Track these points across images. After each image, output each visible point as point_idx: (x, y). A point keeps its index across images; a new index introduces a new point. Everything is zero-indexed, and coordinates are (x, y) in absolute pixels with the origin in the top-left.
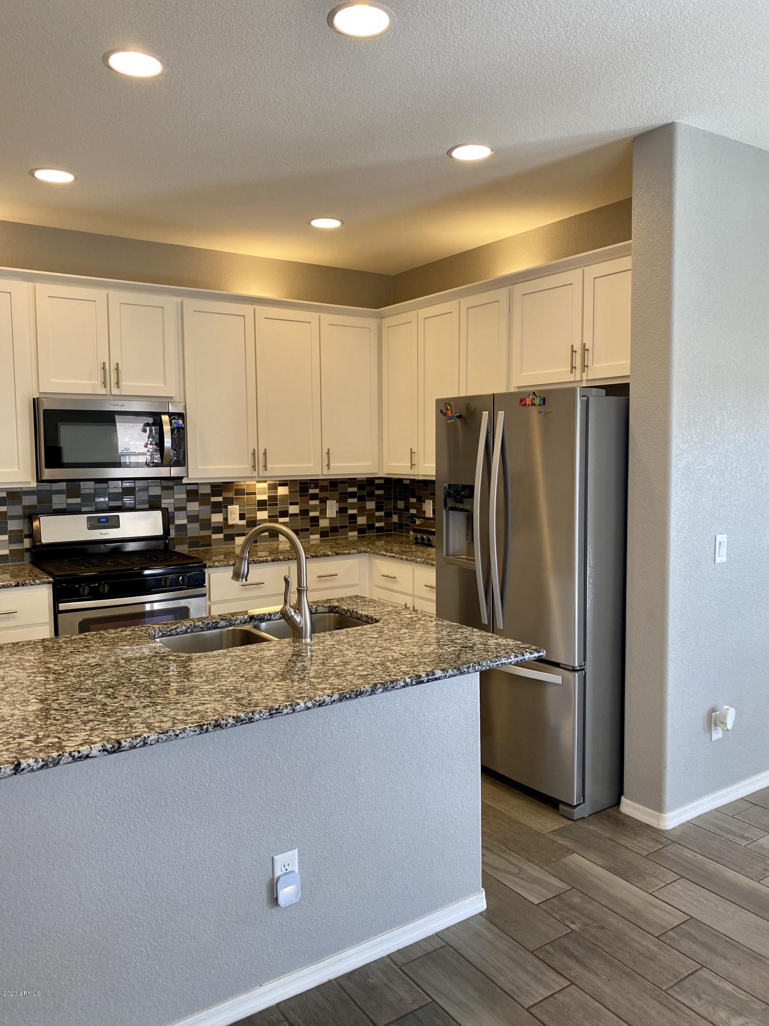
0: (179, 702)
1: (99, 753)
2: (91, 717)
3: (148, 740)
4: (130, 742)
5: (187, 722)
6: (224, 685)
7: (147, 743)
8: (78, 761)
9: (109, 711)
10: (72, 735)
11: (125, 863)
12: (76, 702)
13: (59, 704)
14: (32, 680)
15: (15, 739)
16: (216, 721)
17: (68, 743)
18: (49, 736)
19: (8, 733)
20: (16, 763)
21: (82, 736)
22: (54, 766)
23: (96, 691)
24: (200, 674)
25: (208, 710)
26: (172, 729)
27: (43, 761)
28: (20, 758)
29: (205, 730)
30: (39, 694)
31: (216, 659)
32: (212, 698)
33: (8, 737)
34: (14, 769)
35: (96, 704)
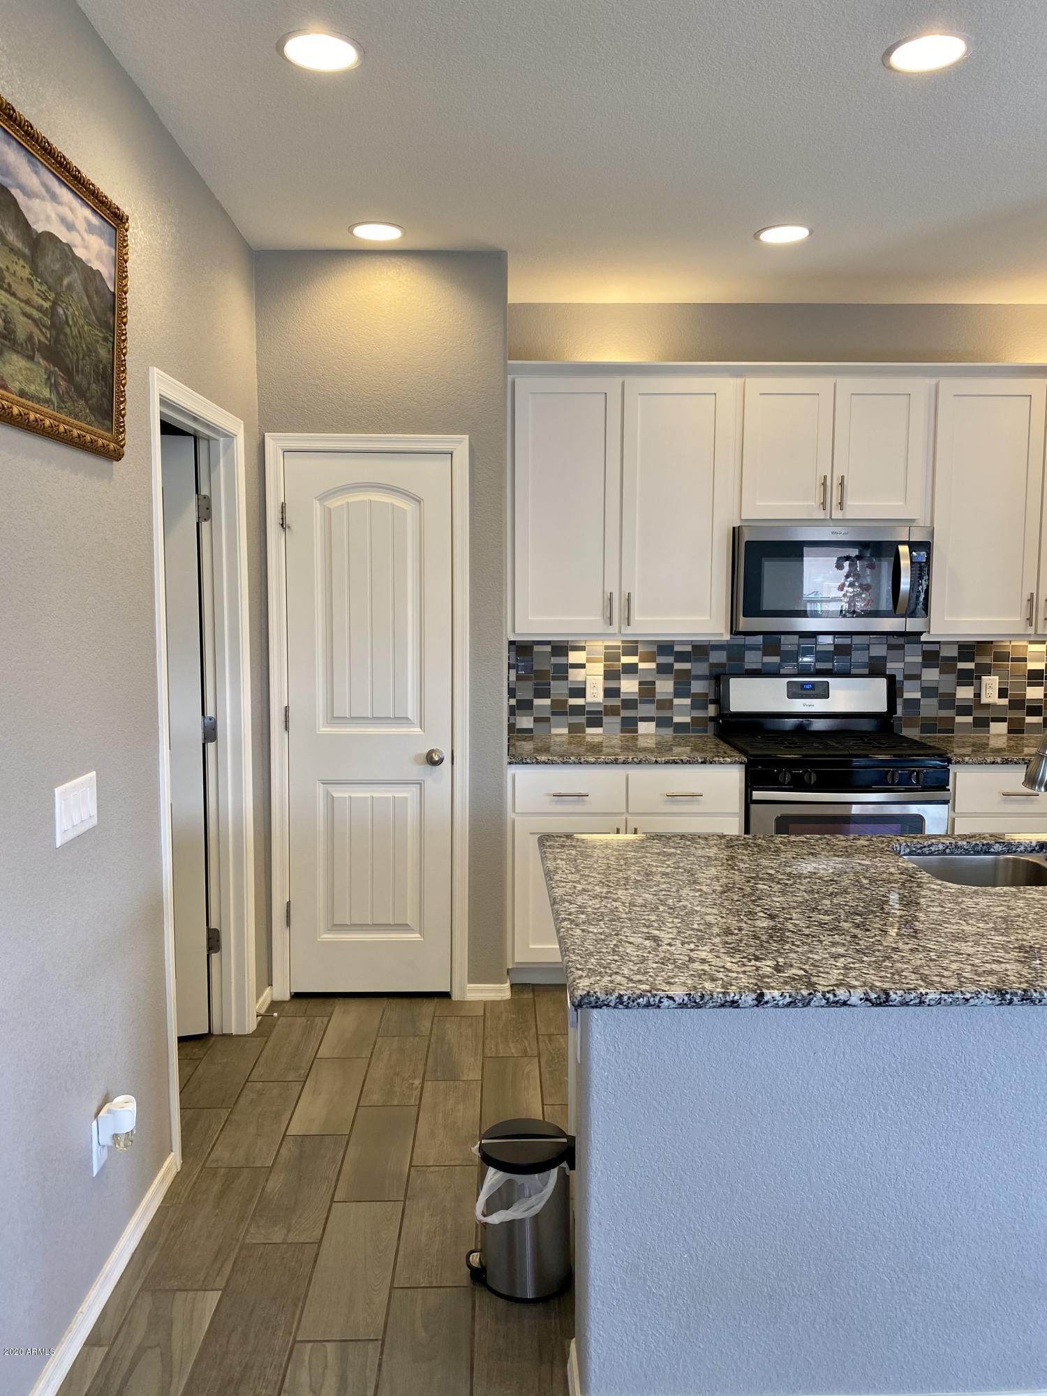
0: (962, 952)
1: (860, 1002)
2: (841, 950)
3: (926, 998)
4: (902, 996)
5: (981, 983)
6: (1025, 940)
7: (924, 1002)
8: (833, 1007)
9: (863, 947)
10: (821, 969)
12: (815, 925)
13: (795, 925)
14: (753, 886)
15: (750, 960)
16: (1025, 991)
17: (818, 980)
18: (791, 966)
19: (739, 951)
20: (758, 992)
21: (835, 975)
22: (804, 1006)
23: (840, 916)
24: (983, 917)
25: (1008, 973)
26: (959, 989)
27: (790, 996)
28: (763, 987)
29: (1008, 1001)
30: (766, 907)
31: (1002, 899)
32: (1009, 955)
33: (741, 956)
34: (756, 999)
35: (843, 934)
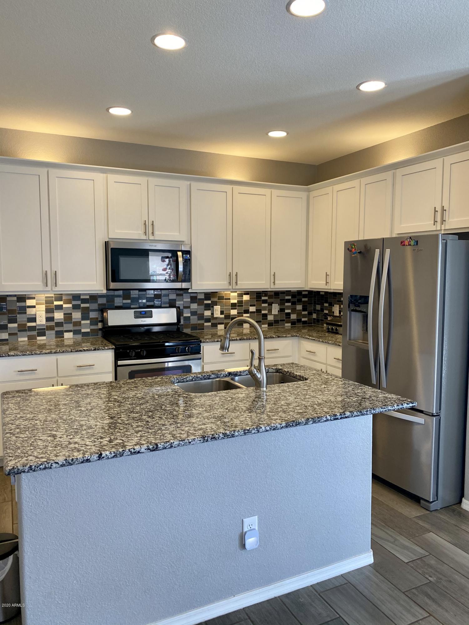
0: (191, 422)
1: (145, 451)
2: (140, 429)
3: (173, 444)
4: (163, 445)
5: (196, 434)
6: (216, 414)
7: (172, 446)
8: (134, 454)
9: (150, 426)
10: (130, 439)
11: (157, 516)
12: (131, 419)
13: (122, 420)
14: (106, 405)
15: (98, 439)
16: (213, 435)
17: (128, 444)
18: (117, 439)
19: (94, 436)
20: (99, 453)
21: (136, 440)
22: (121, 456)
23: (142, 413)
24: (202, 406)
25: (207, 428)
26: (187, 438)
27: (114, 453)
28: (102, 451)
29: (206, 440)
30: (110, 414)
31: (210, 397)
32: (209, 421)
33: (94, 438)
34: (98, 457)
35: (143, 421)
